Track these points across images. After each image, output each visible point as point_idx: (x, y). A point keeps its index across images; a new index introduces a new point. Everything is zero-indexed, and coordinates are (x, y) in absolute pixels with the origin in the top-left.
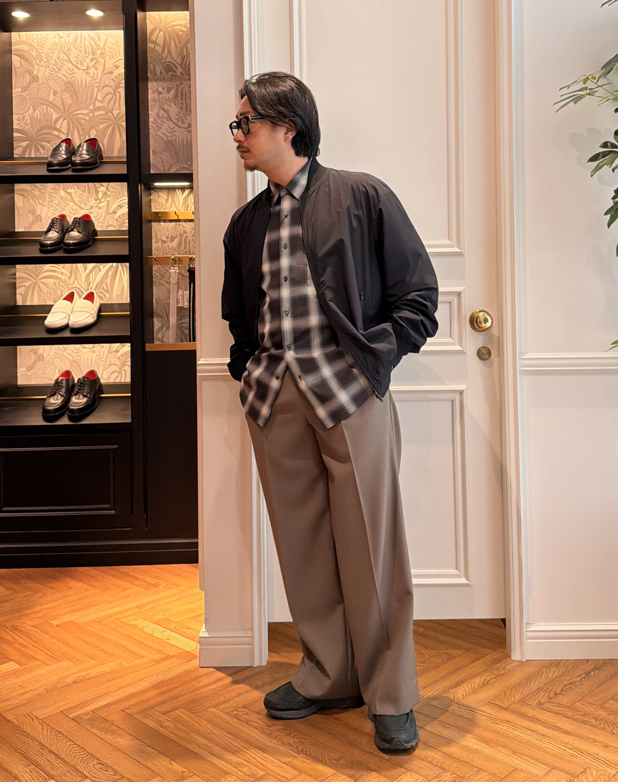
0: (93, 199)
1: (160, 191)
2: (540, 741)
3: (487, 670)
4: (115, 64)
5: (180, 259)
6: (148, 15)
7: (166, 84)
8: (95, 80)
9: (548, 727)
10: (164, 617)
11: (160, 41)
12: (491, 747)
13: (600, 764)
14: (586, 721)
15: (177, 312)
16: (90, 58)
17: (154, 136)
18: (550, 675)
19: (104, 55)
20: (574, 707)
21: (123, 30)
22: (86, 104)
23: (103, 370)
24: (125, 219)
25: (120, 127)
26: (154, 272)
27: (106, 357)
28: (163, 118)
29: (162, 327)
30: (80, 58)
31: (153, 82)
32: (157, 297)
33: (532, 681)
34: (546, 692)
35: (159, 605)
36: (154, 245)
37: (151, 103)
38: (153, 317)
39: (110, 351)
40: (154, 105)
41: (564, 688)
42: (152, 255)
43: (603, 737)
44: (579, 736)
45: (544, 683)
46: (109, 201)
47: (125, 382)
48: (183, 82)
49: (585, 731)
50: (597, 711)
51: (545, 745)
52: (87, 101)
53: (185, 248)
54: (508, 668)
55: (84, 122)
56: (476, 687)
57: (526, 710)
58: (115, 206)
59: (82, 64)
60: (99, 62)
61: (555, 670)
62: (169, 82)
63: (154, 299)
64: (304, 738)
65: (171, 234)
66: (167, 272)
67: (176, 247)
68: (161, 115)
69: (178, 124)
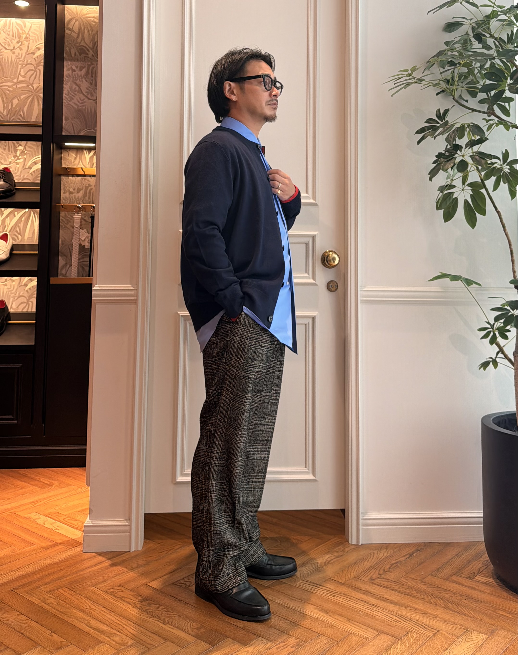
0: (12, 156)
1: (70, 151)
2: (371, 610)
3: (329, 552)
4: (37, 46)
5: (84, 207)
6: (67, 8)
7: (79, 64)
8: (20, 58)
9: (378, 599)
10: (55, 510)
11: (76, 29)
12: (330, 616)
13: (419, 628)
14: (408, 593)
15: (79, 252)
16: (16, 41)
17: (67, 105)
18: (381, 555)
19: (29, 39)
20: (400, 581)
21: (45, 19)
22: (11, 78)
23: (13, 301)
24: (38, 175)
25: (39, 97)
26: (61, 218)
27: (17, 289)
28: (75, 91)
29: (66, 265)
30: (8, 40)
31: (68, 61)
32: (63, 239)
33: (365, 561)
34: (377, 570)
35: (51, 501)
36: (63, 195)
37: (65, 79)
38: (58, 256)
39: (20, 285)
40: (68, 80)
41: (391, 566)
42: (60, 203)
43: (422, 606)
44: (404, 606)
45: (375, 563)
46: (25, 158)
47: (31, 312)
48: (94, 63)
49: (407, 601)
50: (418, 585)
51: (375, 613)
52: (12, 76)
53: (89, 198)
54: (346, 550)
55: (8, 92)
56: (319, 566)
57: (359, 584)
58: (30, 162)
59: (9, 45)
60: (24, 44)
61: (385, 552)
62: (82, 62)
63: (60, 240)
64: (170, 611)
65: (77, 186)
66: (72, 218)
67: (81, 197)
68: (73, 89)
69: (88, 96)
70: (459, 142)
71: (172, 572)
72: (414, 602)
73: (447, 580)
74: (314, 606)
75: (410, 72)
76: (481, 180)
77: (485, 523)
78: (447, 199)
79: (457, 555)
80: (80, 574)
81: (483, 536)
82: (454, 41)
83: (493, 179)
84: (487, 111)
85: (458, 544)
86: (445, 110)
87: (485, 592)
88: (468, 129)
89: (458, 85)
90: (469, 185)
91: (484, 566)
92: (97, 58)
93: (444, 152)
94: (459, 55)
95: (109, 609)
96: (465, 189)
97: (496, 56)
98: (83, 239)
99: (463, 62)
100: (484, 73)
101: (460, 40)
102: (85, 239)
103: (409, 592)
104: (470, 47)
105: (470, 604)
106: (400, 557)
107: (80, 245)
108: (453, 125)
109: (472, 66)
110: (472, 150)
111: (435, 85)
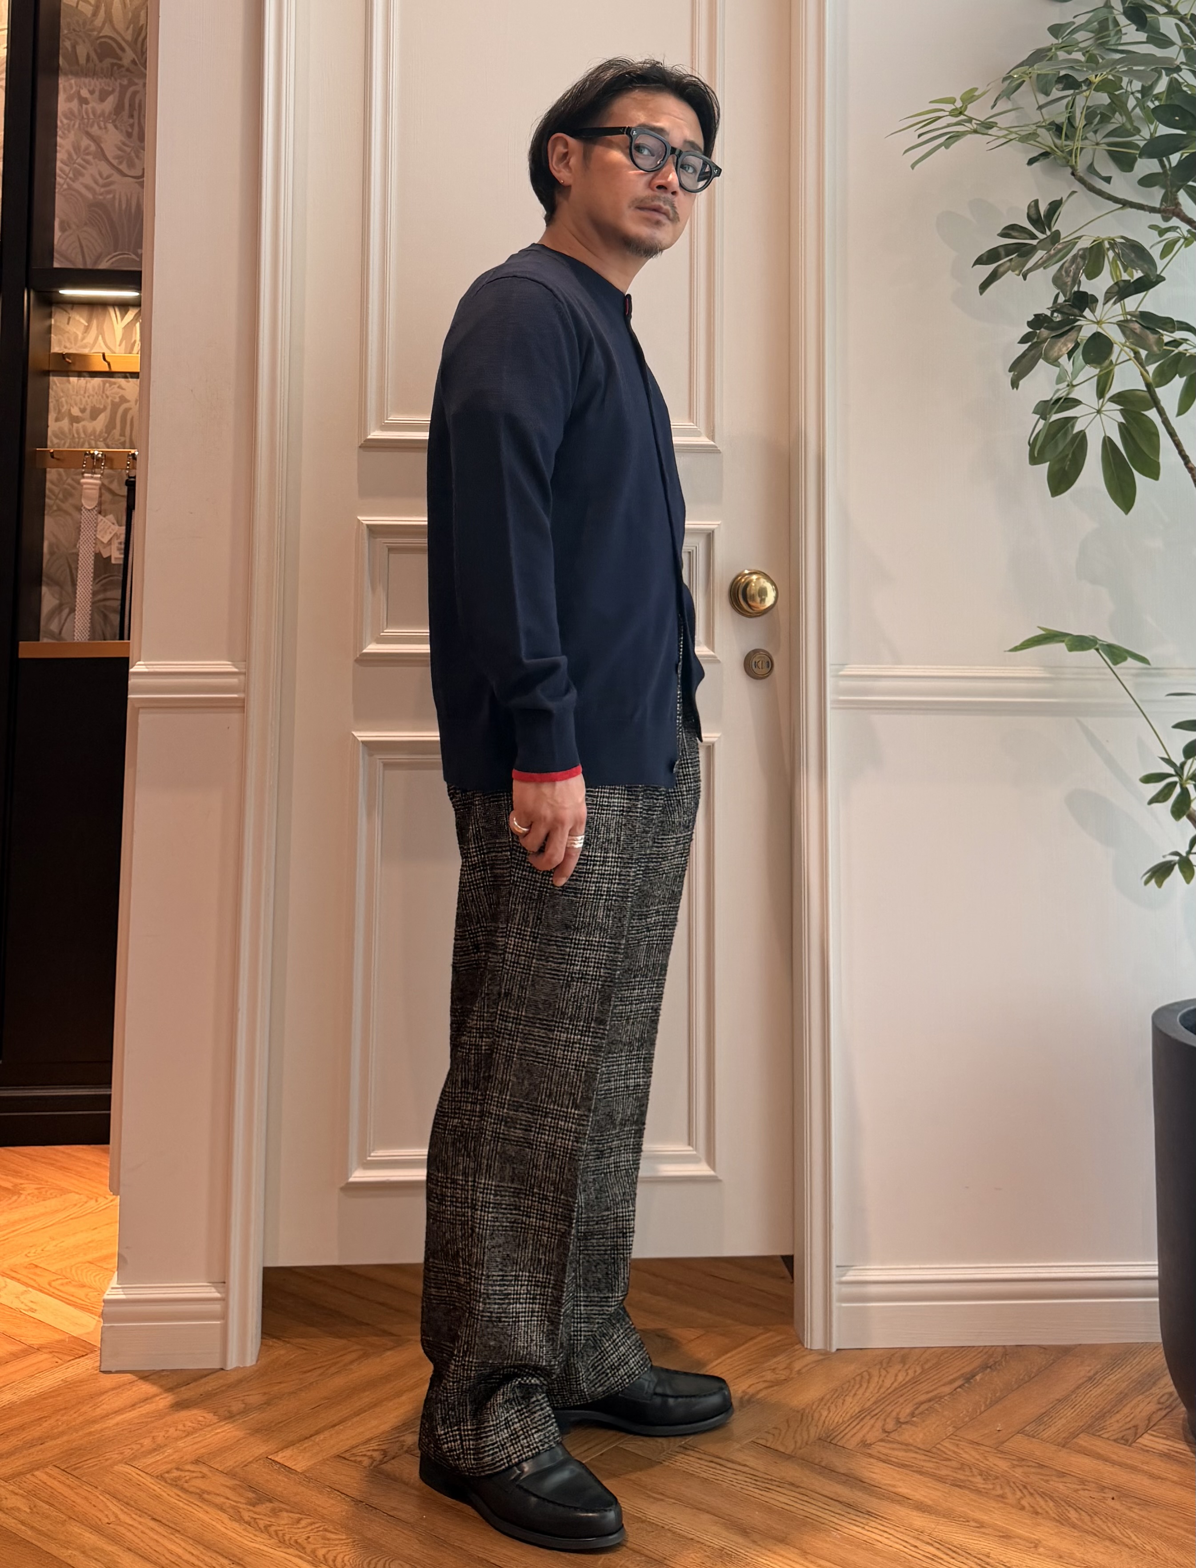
1: (72, 309)
2: (864, 1528)
3: (750, 1370)
5: (107, 455)
7: (97, 83)
9: (879, 1497)
10: (28, 1260)
12: (754, 1542)
14: (962, 1481)
15: (94, 573)
17: (65, 190)
18: (887, 1379)
20: (939, 1449)
26: (48, 485)
28: (88, 154)
29: (59, 608)
31: (70, 77)
32: (53, 540)
33: (849, 1394)
34: (878, 1419)
35: (18, 1235)
36: (53, 426)
37: (61, 122)
38: (40, 585)
40: (69, 125)
41: (917, 1408)
42: (46, 446)
43: (997, 1517)
44: (948, 1515)
45: (873, 1400)
48: (136, 82)
49: (959, 1502)
50: (986, 1458)
51: (873, 1536)
53: (122, 434)
54: (798, 1365)
57: (832, 1458)
61: (900, 1371)
62: (104, 79)
63: (46, 544)
64: (331, 1528)
65: (92, 403)
66: (76, 485)
67: (101, 432)
68: (83, 147)
69: (120, 167)
70: (1087, 286)
71: (335, 1426)
72: (977, 1504)
73: (1063, 1446)
74: (711, 1516)
75: (959, 104)
76: (1148, 385)
77: (1164, 1293)
78: (1059, 435)
79: (1090, 1378)
80: (93, 1430)
81: (1159, 1327)
82: (1074, 23)
83: (1178, 383)
84: (1161, 204)
85: (1093, 1350)
86: (1050, 204)
87: (1166, 1479)
88: (1111, 254)
89: (1086, 138)
90: (1116, 399)
91: (1161, 1409)
92: (146, 69)
93: (1049, 313)
94: (1087, 61)
95: (167, 1523)
96: (1103, 409)
97: (1182, 63)
98: (105, 540)
99: (1098, 79)
100: (1152, 106)
101: (1089, 22)
102: (111, 539)
103: (962, 1477)
104: (1116, 38)
105: (1127, 1512)
106: (941, 1383)
107: (98, 556)
108: (1073, 243)
109: (1122, 88)
110: (1123, 307)
111: (1024, 139)
